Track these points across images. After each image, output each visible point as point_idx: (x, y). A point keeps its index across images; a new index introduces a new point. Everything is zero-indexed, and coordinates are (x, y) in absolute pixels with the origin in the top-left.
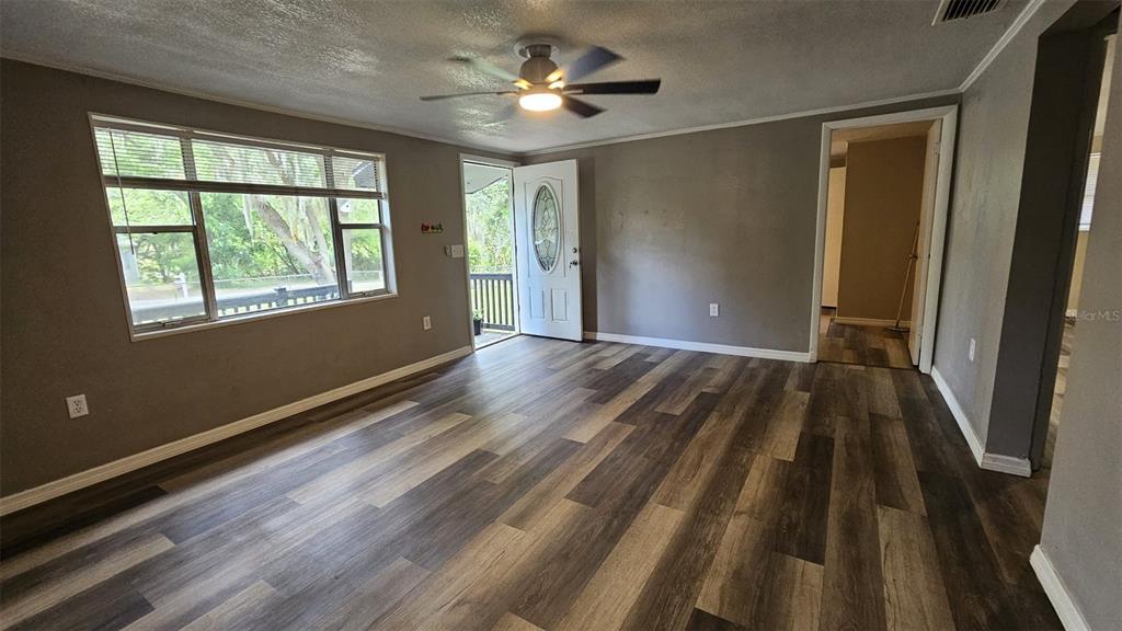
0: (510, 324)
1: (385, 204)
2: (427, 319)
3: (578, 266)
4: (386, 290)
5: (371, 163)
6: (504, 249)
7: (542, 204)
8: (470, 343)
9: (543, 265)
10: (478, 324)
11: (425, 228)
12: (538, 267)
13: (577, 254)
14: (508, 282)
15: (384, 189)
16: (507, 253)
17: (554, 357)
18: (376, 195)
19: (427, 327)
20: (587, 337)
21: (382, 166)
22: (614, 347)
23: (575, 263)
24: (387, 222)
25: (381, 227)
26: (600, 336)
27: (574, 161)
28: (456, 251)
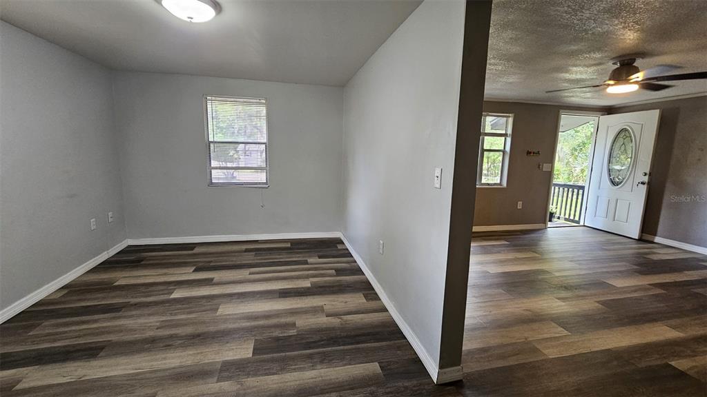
0: (577, 219)
1: (509, 140)
2: (520, 203)
3: (646, 186)
4: (500, 184)
5: (505, 119)
6: (582, 171)
7: (621, 141)
8: (545, 223)
9: (614, 183)
10: (552, 215)
11: (529, 153)
12: (609, 183)
13: (647, 177)
14: (581, 192)
15: (510, 132)
16: (585, 174)
17: (608, 243)
18: (505, 135)
19: (519, 207)
20: (643, 238)
21: (511, 120)
22: (670, 249)
23: (643, 183)
24: (508, 148)
25: (504, 152)
26: (657, 239)
27: (658, 110)
28: (546, 167)
